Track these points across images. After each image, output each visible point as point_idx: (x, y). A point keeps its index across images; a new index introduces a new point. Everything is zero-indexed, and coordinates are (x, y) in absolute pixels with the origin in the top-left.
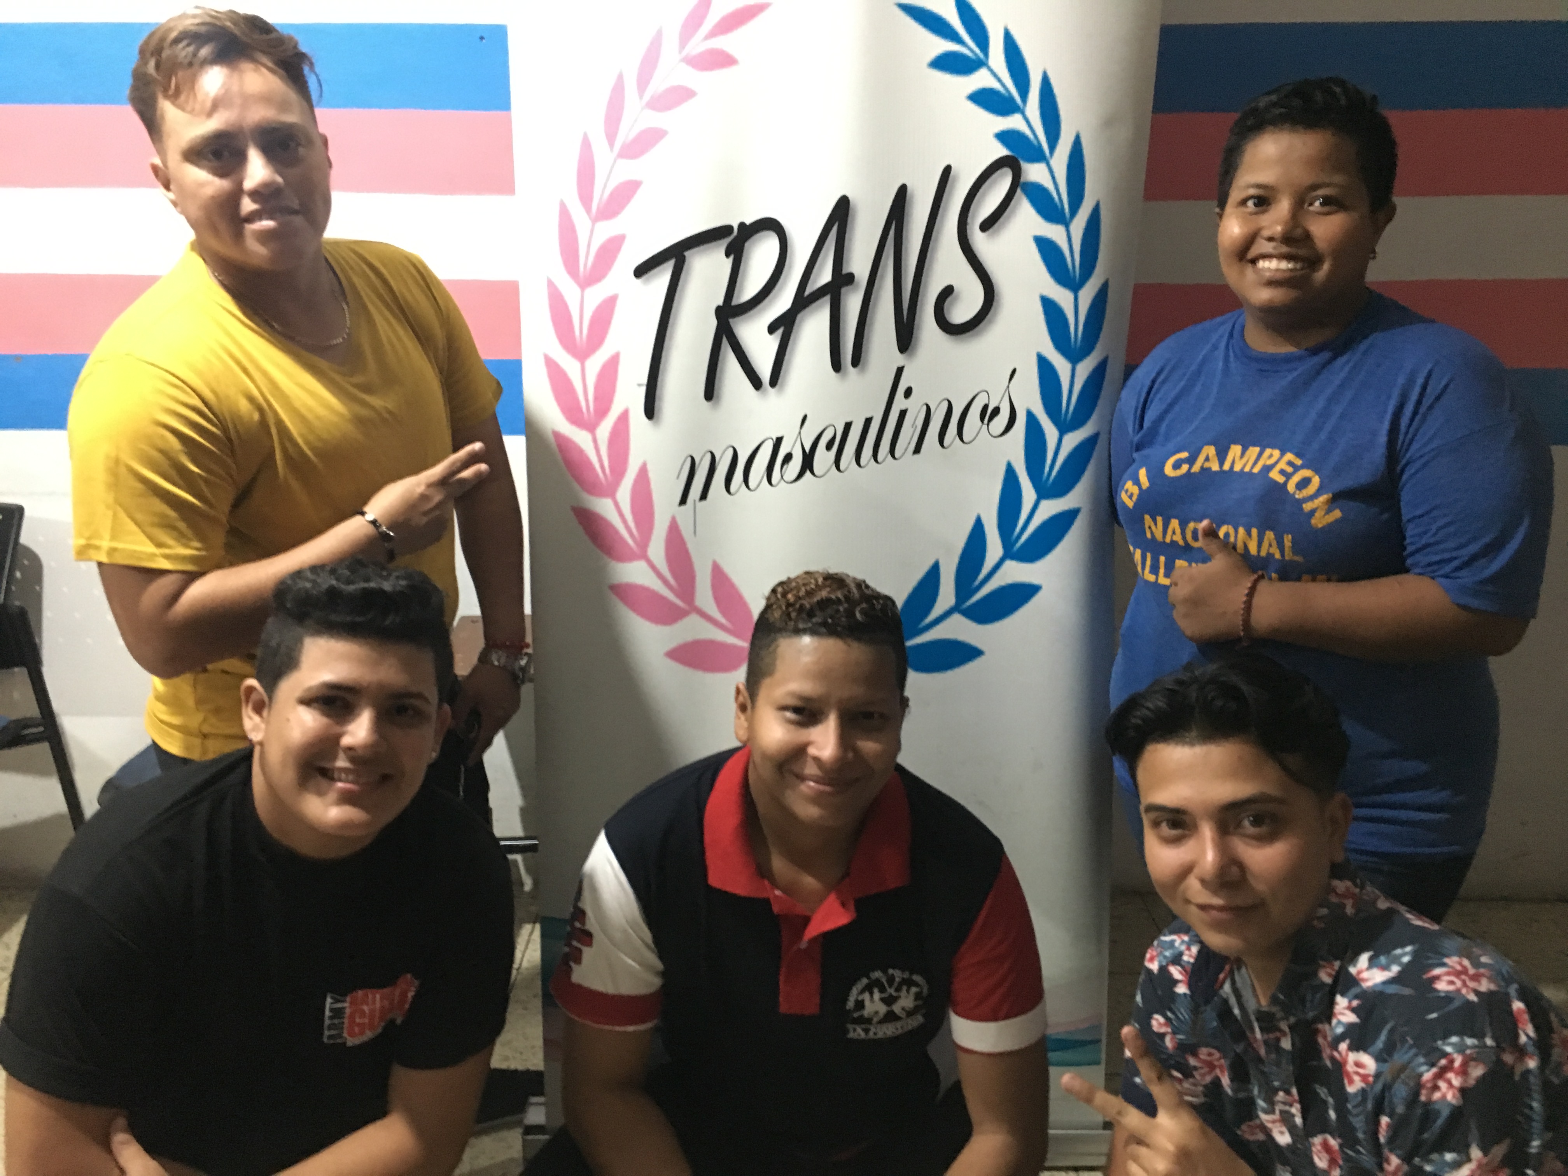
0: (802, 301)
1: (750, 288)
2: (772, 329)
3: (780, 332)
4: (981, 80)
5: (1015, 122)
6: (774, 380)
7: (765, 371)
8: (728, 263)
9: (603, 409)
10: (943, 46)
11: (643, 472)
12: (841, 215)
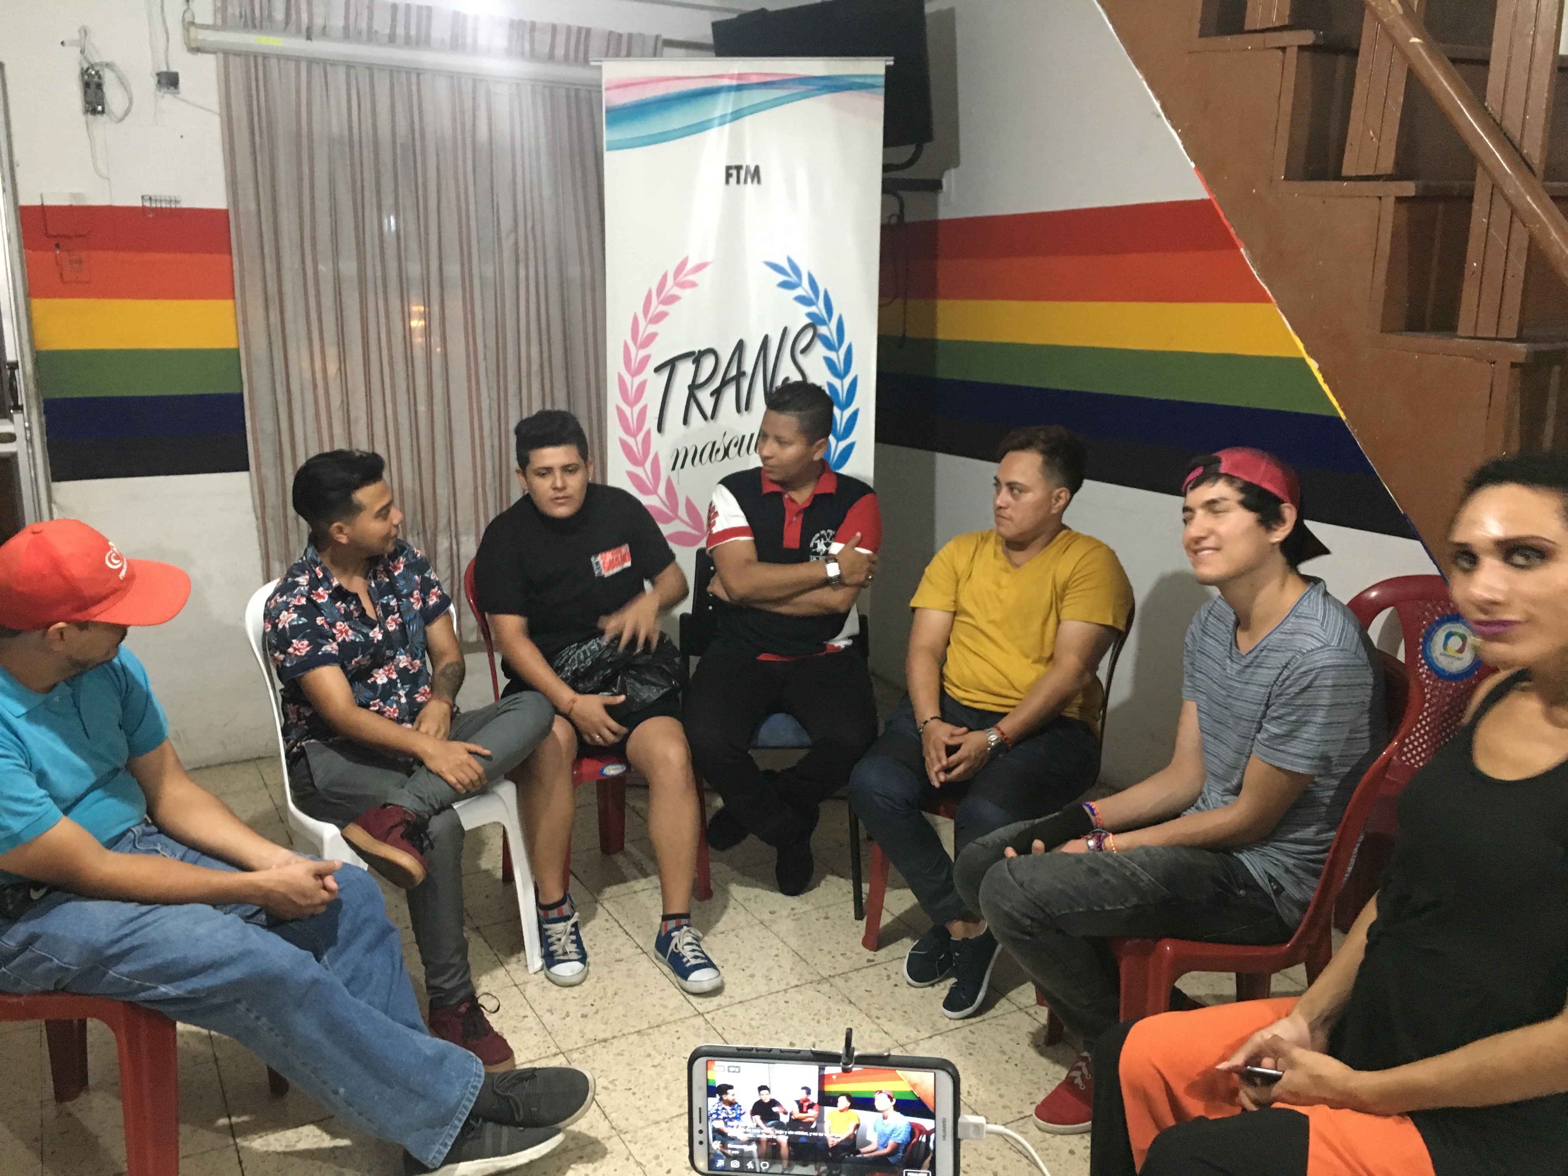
0: (724, 383)
1: (702, 378)
2: (712, 394)
3: (715, 396)
4: (799, 292)
5: (813, 309)
6: (713, 417)
7: (709, 412)
8: (694, 366)
9: (640, 429)
10: (782, 278)
11: (656, 455)
12: (740, 347)
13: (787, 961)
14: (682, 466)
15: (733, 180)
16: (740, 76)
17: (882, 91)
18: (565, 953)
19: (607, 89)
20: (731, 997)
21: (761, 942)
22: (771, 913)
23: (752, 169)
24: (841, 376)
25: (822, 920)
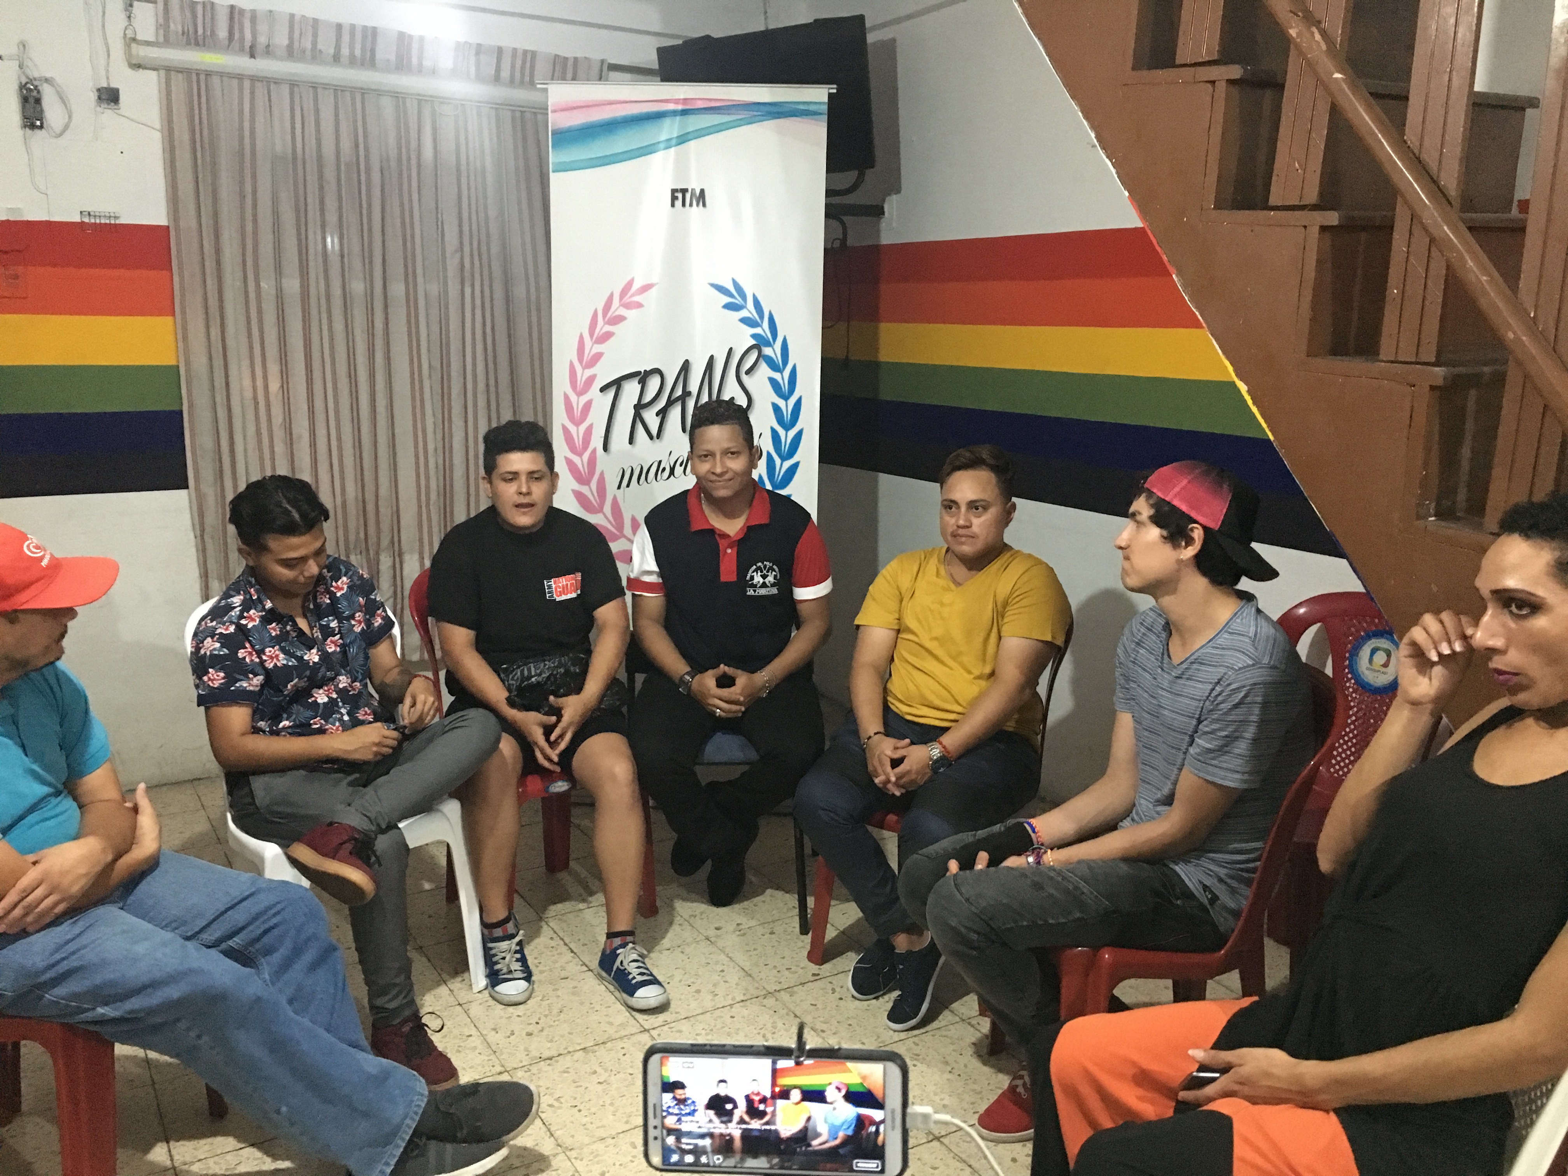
0: (670, 403)
1: (648, 398)
2: (657, 415)
3: (661, 416)
4: (744, 313)
5: (758, 330)
6: (658, 436)
7: (654, 432)
8: (640, 386)
9: (585, 448)
10: (728, 300)
11: (602, 474)
12: (686, 367)
13: (734, 976)
14: (628, 486)
15: (679, 203)
16: (685, 101)
17: (826, 117)
18: (510, 972)
19: (554, 111)
20: (677, 1013)
21: (706, 958)
22: (717, 929)
23: (698, 192)
24: (786, 398)
25: (768, 935)
